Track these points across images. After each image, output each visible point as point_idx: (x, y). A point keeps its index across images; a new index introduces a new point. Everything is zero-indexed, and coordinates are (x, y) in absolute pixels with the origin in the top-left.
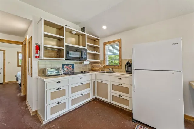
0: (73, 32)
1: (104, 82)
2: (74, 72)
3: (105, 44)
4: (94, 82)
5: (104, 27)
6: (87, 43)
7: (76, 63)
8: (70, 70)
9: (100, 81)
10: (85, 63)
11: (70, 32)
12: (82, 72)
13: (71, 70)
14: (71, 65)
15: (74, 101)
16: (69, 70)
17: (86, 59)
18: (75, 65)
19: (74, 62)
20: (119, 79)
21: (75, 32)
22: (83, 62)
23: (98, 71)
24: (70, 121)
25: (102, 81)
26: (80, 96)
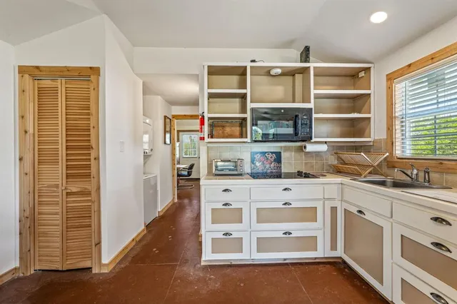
0: (273, 72)
1: (368, 216)
2: (281, 172)
3: (391, 78)
4: (334, 210)
5: (379, 17)
6: (313, 92)
7: (287, 149)
8: (270, 167)
9: (354, 210)
10: (310, 148)
11: (267, 72)
12: (300, 175)
13: (272, 165)
14: (272, 153)
15: (263, 244)
16: (268, 166)
17: (311, 138)
18: (284, 155)
19: (281, 147)
20: (436, 219)
21: (279, 71)
22: (305, 147)
23: (354, 175)
24: (242, 285)
25: (360, 212)
26: (280, 235)
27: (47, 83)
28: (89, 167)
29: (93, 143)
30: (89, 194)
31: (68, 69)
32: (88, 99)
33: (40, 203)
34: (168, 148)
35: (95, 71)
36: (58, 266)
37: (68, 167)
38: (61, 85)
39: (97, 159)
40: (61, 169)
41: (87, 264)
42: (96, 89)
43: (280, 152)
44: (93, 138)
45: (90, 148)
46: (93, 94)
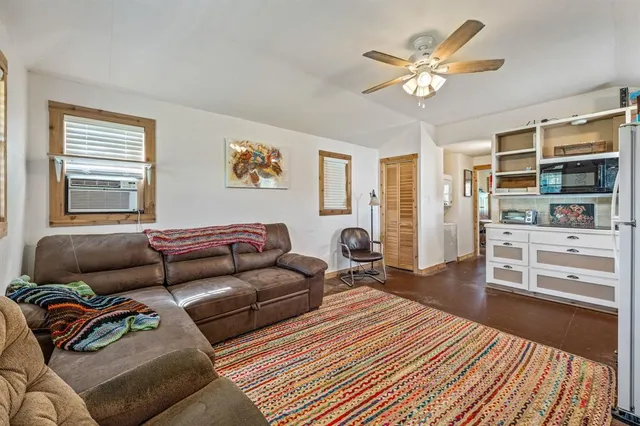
8: (575, 219)
13: (579, 218)
14: (580, 205)
18: (599, 208)
19: (595, 199)
27: (392, 166)
28: (411, 212)
29: (414, 197)
30: (411, 227)
31: (402, 157)
32: (411, 172)
33: (388, 230)
34: (469, 201)
35: (415, 156)
36: (396, 265)
37: (401, 212)
38: (398, 166)
39: (416, 207)
40: (398, 213)
41: (410, 268)
42: (416, 166)
43: (593, 205)
44: (414, 196)
45: (412, 201)
46: (414, 169)
